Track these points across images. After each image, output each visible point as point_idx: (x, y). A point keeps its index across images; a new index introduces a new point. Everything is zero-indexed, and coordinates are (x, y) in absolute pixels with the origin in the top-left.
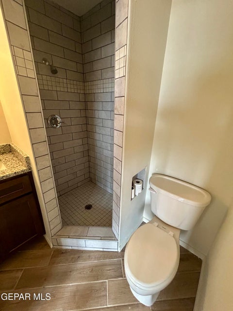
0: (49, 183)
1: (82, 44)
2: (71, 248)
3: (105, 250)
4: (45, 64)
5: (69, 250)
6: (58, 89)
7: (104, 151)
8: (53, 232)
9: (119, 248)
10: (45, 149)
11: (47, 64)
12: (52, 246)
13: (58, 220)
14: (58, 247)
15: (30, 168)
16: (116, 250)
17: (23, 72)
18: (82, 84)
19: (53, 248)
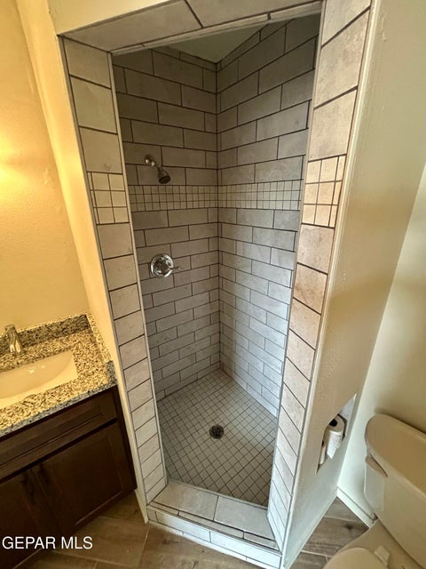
0: (146, 408)
1: (217, 115)
2: (180, 534)
3: (249, 560)
4: (149, 165)
5: (177, 536)
6: (170, 206)
7: (252, 320)
8: (150, 497)
10: (141, 349)
11: (153, 164)
12: (146, 520)
13: (161, 472)
14: (158, 525)
15: (115, 381)
17: (106, 217)
18: (213, 189)
19: (148, 523)
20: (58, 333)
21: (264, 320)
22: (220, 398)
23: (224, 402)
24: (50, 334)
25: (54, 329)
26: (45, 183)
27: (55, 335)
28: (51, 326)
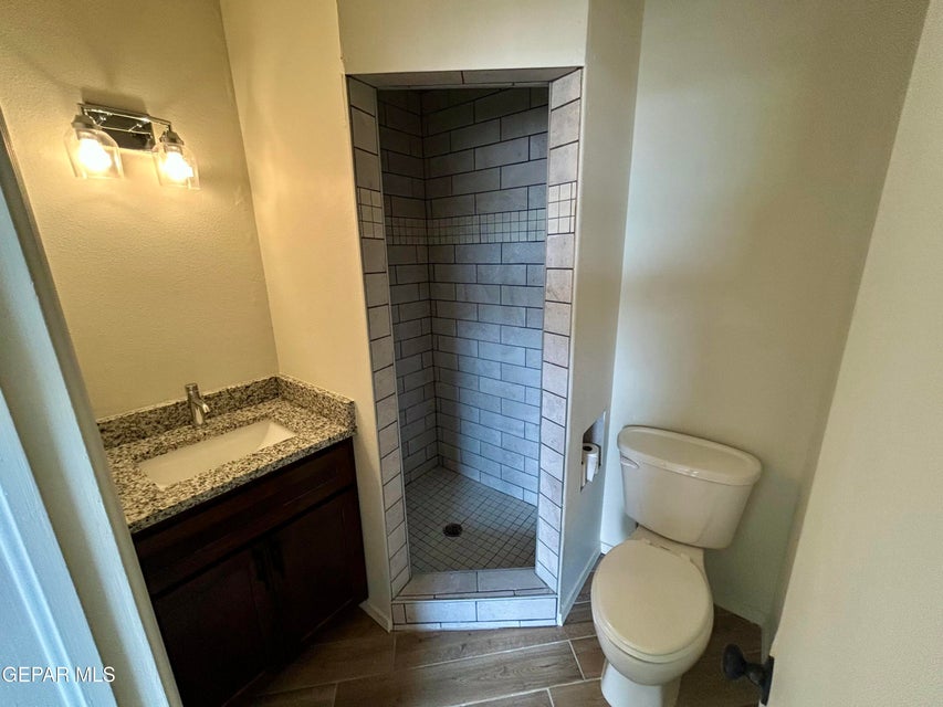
0: (394, 460)
1: (422, 138)
2: (438, 627)
3: (523, 624)
5: (434, 632)
7: (482, 380)
9: (560, 616)
10: (390, 381)
12: (390, 628)
14: (408, 627)
15: (355, 428)
16: (552, 623)
18: (421, 223)
19: (393, 631)
20: (241, 401)
21: (497, 374)
22: (448, 496)
23: (454, 499)
24: (232, 402)
25: (237, 395)
26: (237, 203)
27: (237, 404)
28: (234, 391)
